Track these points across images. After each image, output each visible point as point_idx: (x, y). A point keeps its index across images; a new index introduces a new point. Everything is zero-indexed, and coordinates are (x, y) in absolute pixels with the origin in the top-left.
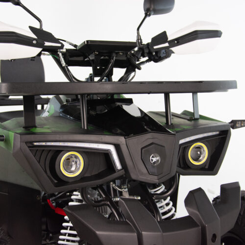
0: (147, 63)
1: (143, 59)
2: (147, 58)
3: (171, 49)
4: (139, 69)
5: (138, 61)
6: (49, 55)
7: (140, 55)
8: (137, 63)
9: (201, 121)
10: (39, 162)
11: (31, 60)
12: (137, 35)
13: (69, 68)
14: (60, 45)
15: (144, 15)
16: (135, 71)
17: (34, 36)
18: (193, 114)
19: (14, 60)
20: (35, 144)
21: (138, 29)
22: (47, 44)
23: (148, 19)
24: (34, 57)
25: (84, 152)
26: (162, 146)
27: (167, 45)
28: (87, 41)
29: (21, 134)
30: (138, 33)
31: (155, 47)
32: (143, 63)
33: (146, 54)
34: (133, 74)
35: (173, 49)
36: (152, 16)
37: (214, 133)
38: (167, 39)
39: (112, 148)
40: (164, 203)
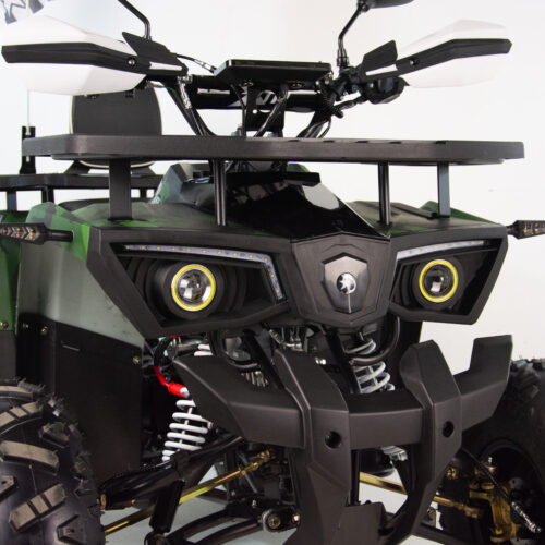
0: (358, 105)
1: (347, 97)
2: (357, 95)
3: (402, 76)
4: (340, 116)
5: (338, 100)
6: (160, 87)
7: (342, 87)
8: (336, 103)
9: (453, 221)
10: (134, 281)
11: (127, 96)
12: (337, 47)
13: (200, 112)
14: (179, 68)
15: (355, 9)
16: (329, 120)
17: (131, 52)
19: (98, 95)
20: (128, 247)
21: (341, 37)
22: (155, 66)
23: (363, 15)
24: (131, 91)
25: (217, 266)
26: (362, 260)
27: (393, 68)
28: (234, 61)
29: (103, 229)
30: (341, 45)
31: (368, 73)
32: (348, 104)
33: (354, 87)
34: (326, 125)
35: (405, 77)
37: (473, 243)
38: (396, 55)
39: (264, 260)
40: (374, 374)
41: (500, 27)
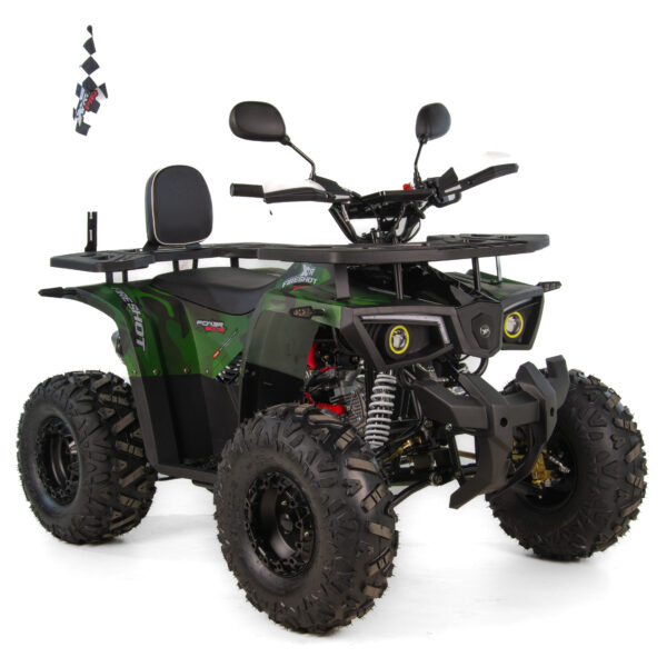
1: (424, 203)
4: (423, 217)
5: (420, 206)
7: (420, 197)
9: (504, 285)
12: (414, 172)
15: (418, 144)
16: (418, 221)
18: (497, 278)
21: (416, 163)
22: (338, 197)
23: (424, 146)
26: (478, 316)
27: (459, 187)
30: (416, 170)
31: (446, 192)
32: (424, 209)
33: (425, 197)
34: (417, 226)
36: (429, 142)
38: (457, 178)
39: (438, 320)
41: (508, 156)
